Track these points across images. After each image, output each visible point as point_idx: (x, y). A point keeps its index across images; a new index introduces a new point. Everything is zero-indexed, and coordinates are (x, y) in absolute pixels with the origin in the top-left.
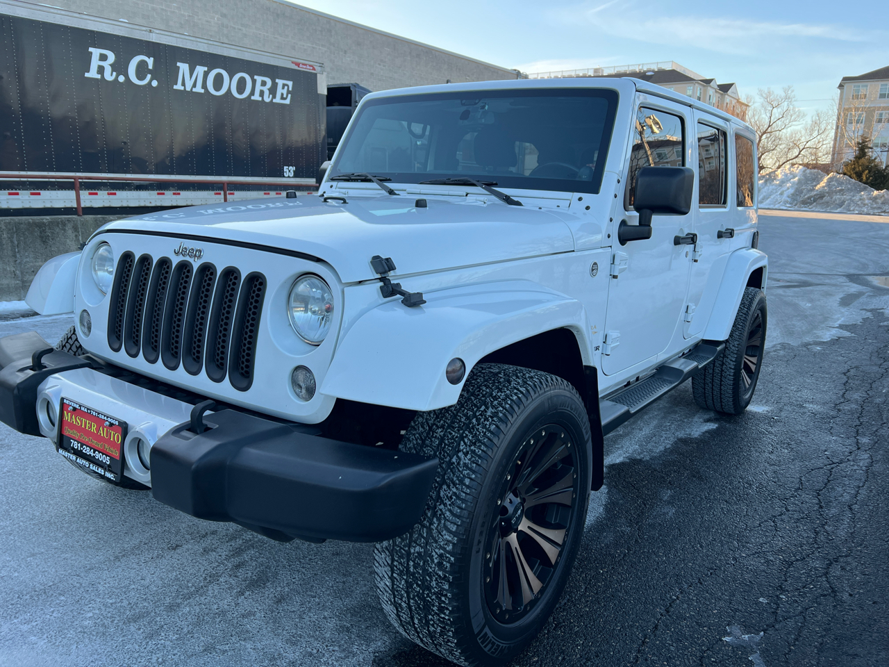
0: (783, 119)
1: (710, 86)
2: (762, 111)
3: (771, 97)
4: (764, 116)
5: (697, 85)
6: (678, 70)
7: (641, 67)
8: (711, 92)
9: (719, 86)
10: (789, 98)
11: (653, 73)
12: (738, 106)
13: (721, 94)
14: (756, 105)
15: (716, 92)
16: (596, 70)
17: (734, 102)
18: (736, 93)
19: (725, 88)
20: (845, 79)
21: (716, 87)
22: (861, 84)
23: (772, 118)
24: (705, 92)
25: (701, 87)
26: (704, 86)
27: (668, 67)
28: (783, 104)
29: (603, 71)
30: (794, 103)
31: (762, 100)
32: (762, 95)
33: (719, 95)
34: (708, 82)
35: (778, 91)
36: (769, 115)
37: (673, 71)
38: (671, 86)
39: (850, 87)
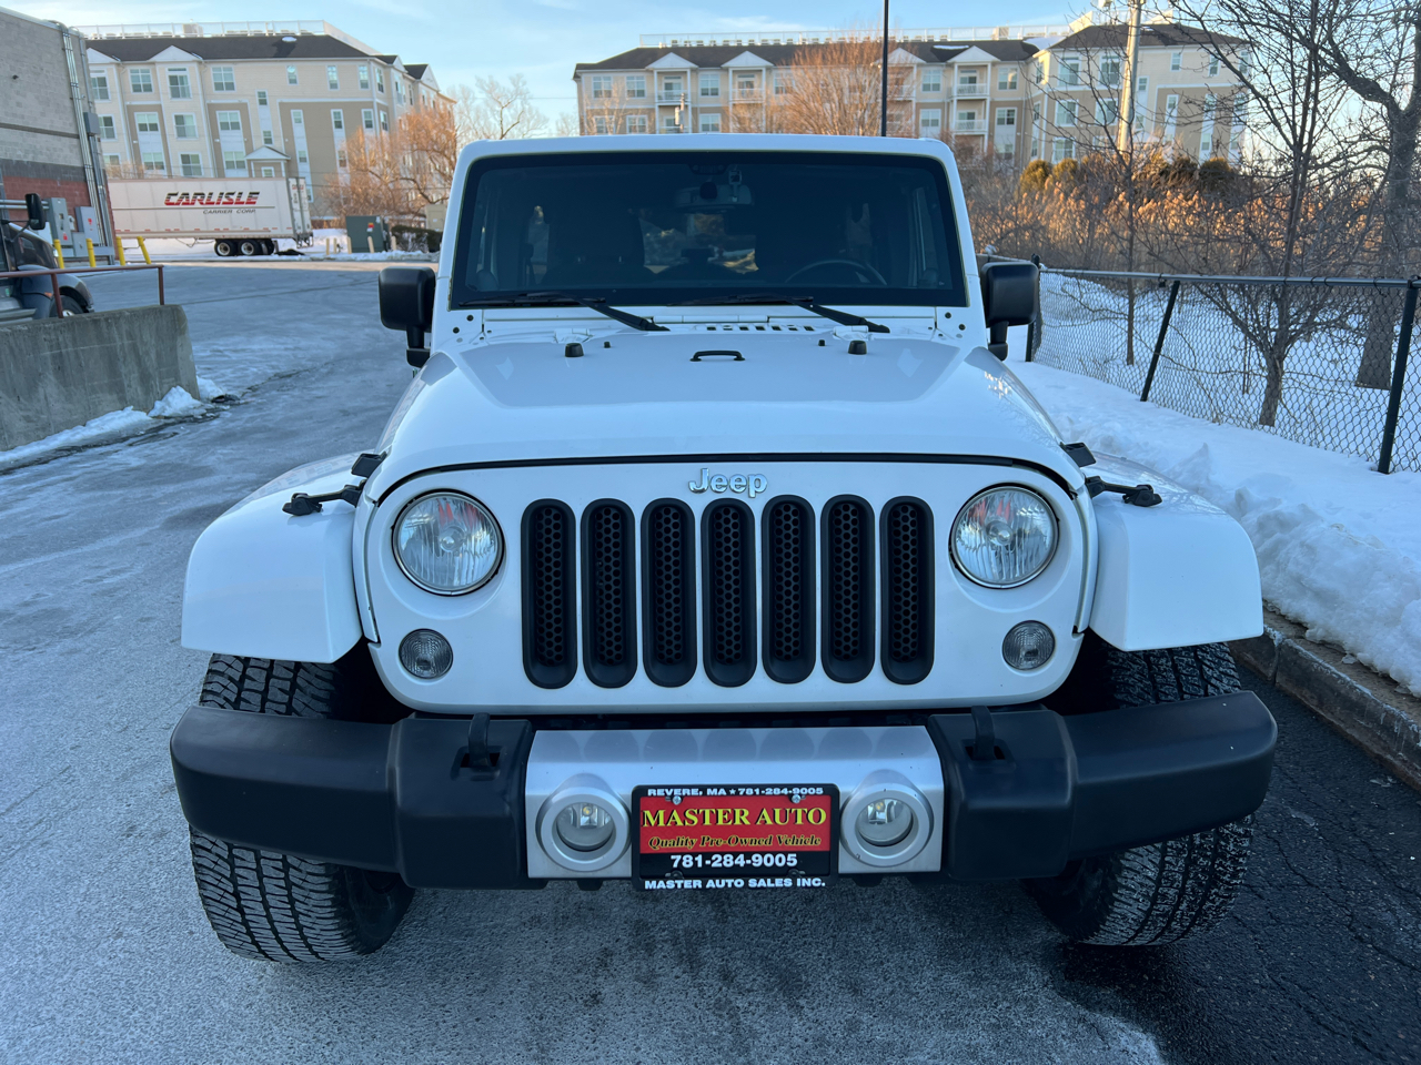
0: (519, 125)
1: (393, 67)
2: (489, 113)
3: (497, 91)
4: (492, 120)
5: (373, 64)
6: (336, 37)
7: (271, 28)
8: (397, 77)
9: (407, 67)
10: (521, 94)
11: (295, 40)
12: (441, 101)
13: (413, 82)
14: (477, 102)
15: (404, 77)
16: (188, 28)
17: (433, 95)
18: (433, 80)
19: (416, 72)
20: (580, 67)
21: (403, 69)
22: (602, 75)
23: (504, 123)
24: (388, 76)
25: (380, 68)
26: (384, 67)
27: (319, 31)
28: (514, 103)
29: (201, 29)
30: (530, 101)
31: (484, 95)
32: (483, 88)
33: (409, 83)
34: (390, 60)
35: (505, 83)
36: (499, 119)
37: (328, 40)
38: (331, 63)
39: (587, 77)
